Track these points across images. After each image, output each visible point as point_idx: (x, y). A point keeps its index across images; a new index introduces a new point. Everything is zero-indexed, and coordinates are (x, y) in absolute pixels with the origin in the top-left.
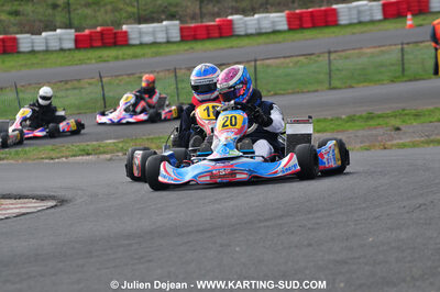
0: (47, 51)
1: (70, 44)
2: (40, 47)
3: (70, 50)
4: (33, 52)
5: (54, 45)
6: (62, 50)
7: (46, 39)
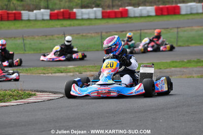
0: (36, 20)
1: (47, 17)
2: (32, 18)
3: (47, 20)
4: (29, 20)
5: (40, 17)
6: (43, 20)
7: (36, 14)
